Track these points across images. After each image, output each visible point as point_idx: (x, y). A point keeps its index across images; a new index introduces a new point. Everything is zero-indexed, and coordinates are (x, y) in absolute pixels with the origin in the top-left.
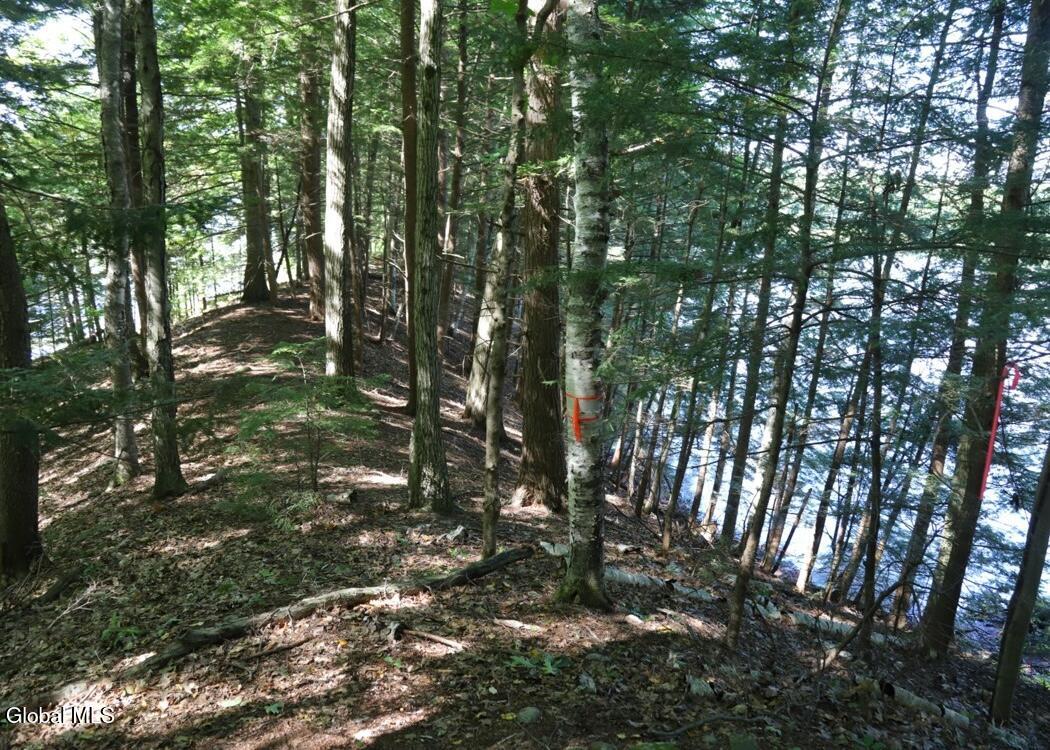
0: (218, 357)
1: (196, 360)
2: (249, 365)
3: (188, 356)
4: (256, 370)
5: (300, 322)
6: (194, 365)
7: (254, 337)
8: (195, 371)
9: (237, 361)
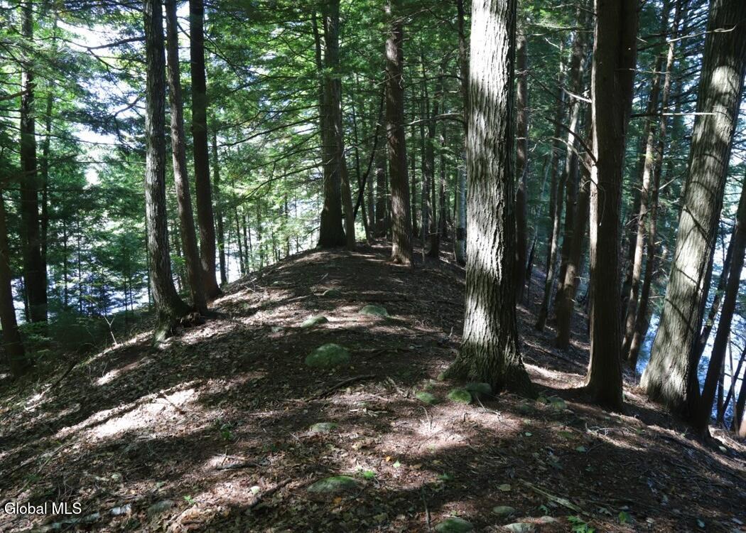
0: (283, 303)
1: (255, 306)
2: (324, 314)
3: (247, 302)
4: (334, 322)
5: (381, 266)
6: (251, 312)
7: (330, 279)
8: (248, 321)
9: (308, 308)
